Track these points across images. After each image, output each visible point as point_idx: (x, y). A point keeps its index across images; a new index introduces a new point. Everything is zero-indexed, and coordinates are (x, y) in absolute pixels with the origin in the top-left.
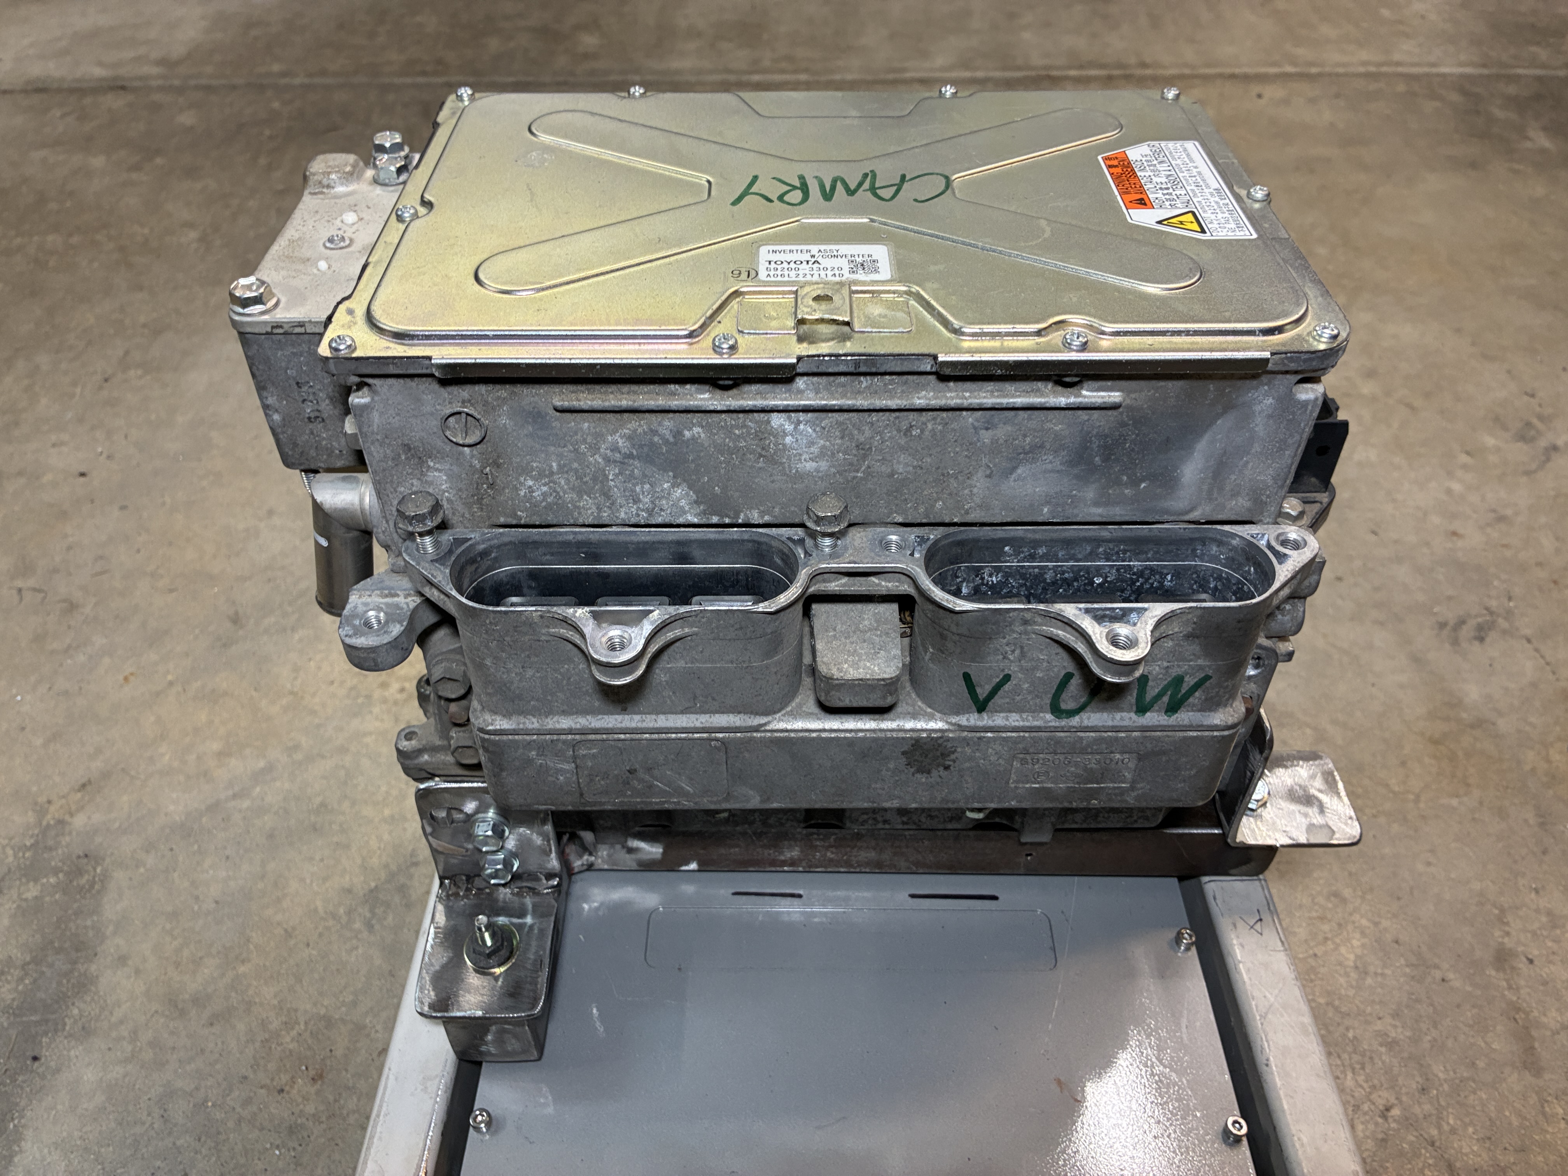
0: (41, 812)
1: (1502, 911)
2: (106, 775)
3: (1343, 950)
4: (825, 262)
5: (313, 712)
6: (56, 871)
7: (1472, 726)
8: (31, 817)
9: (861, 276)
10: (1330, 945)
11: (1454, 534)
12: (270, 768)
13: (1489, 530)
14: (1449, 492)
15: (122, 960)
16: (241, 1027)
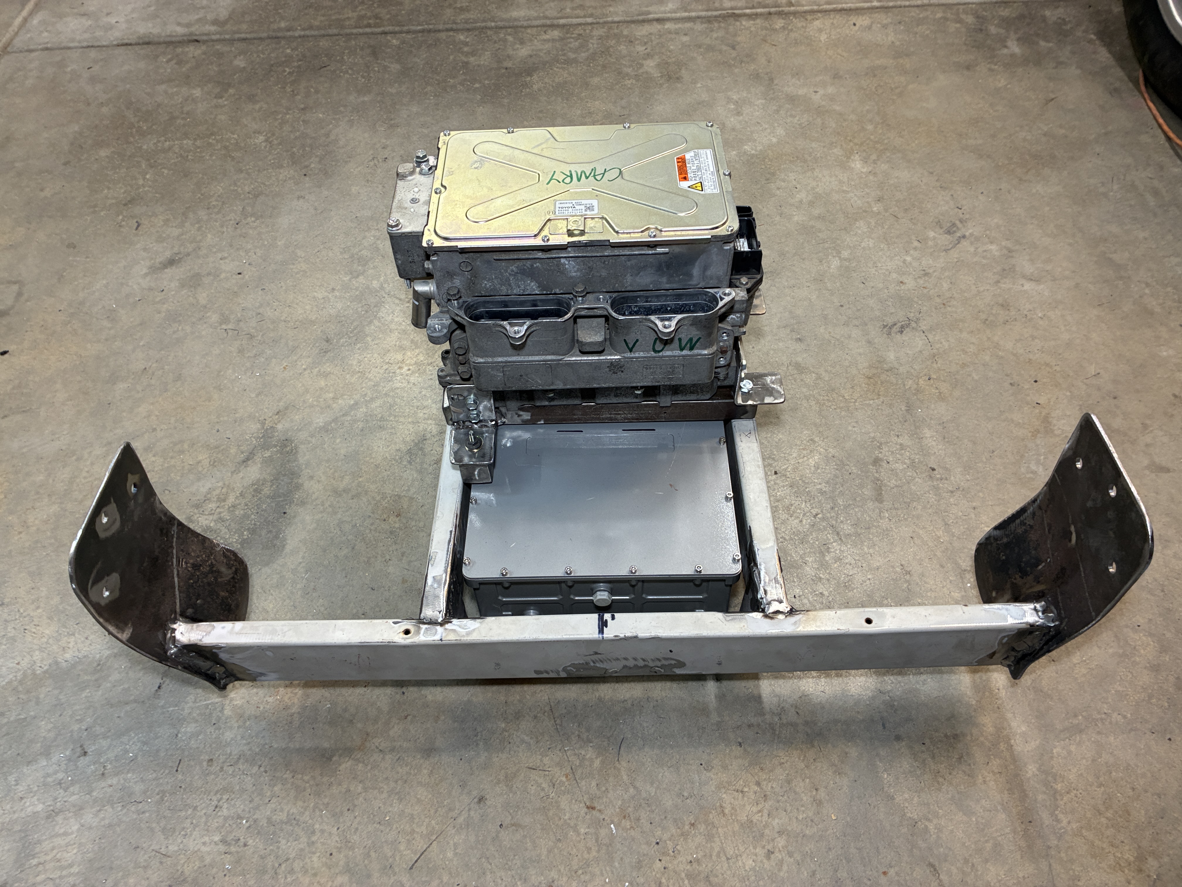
0: (263, 424)
1: (881, 444)
2: (287, 408)
3: (811, 460)
4: (577, 207)
5: (370, 380)
6: (275, 446)
7: (887, 371)
8: (259, 426)
9: (588, 212)
10: (805, 458)
11: (902, 282)
12: (356, 404)
13: (918, 280)
14: (904, 261)
15: (311, 478)
16: (365, 499)
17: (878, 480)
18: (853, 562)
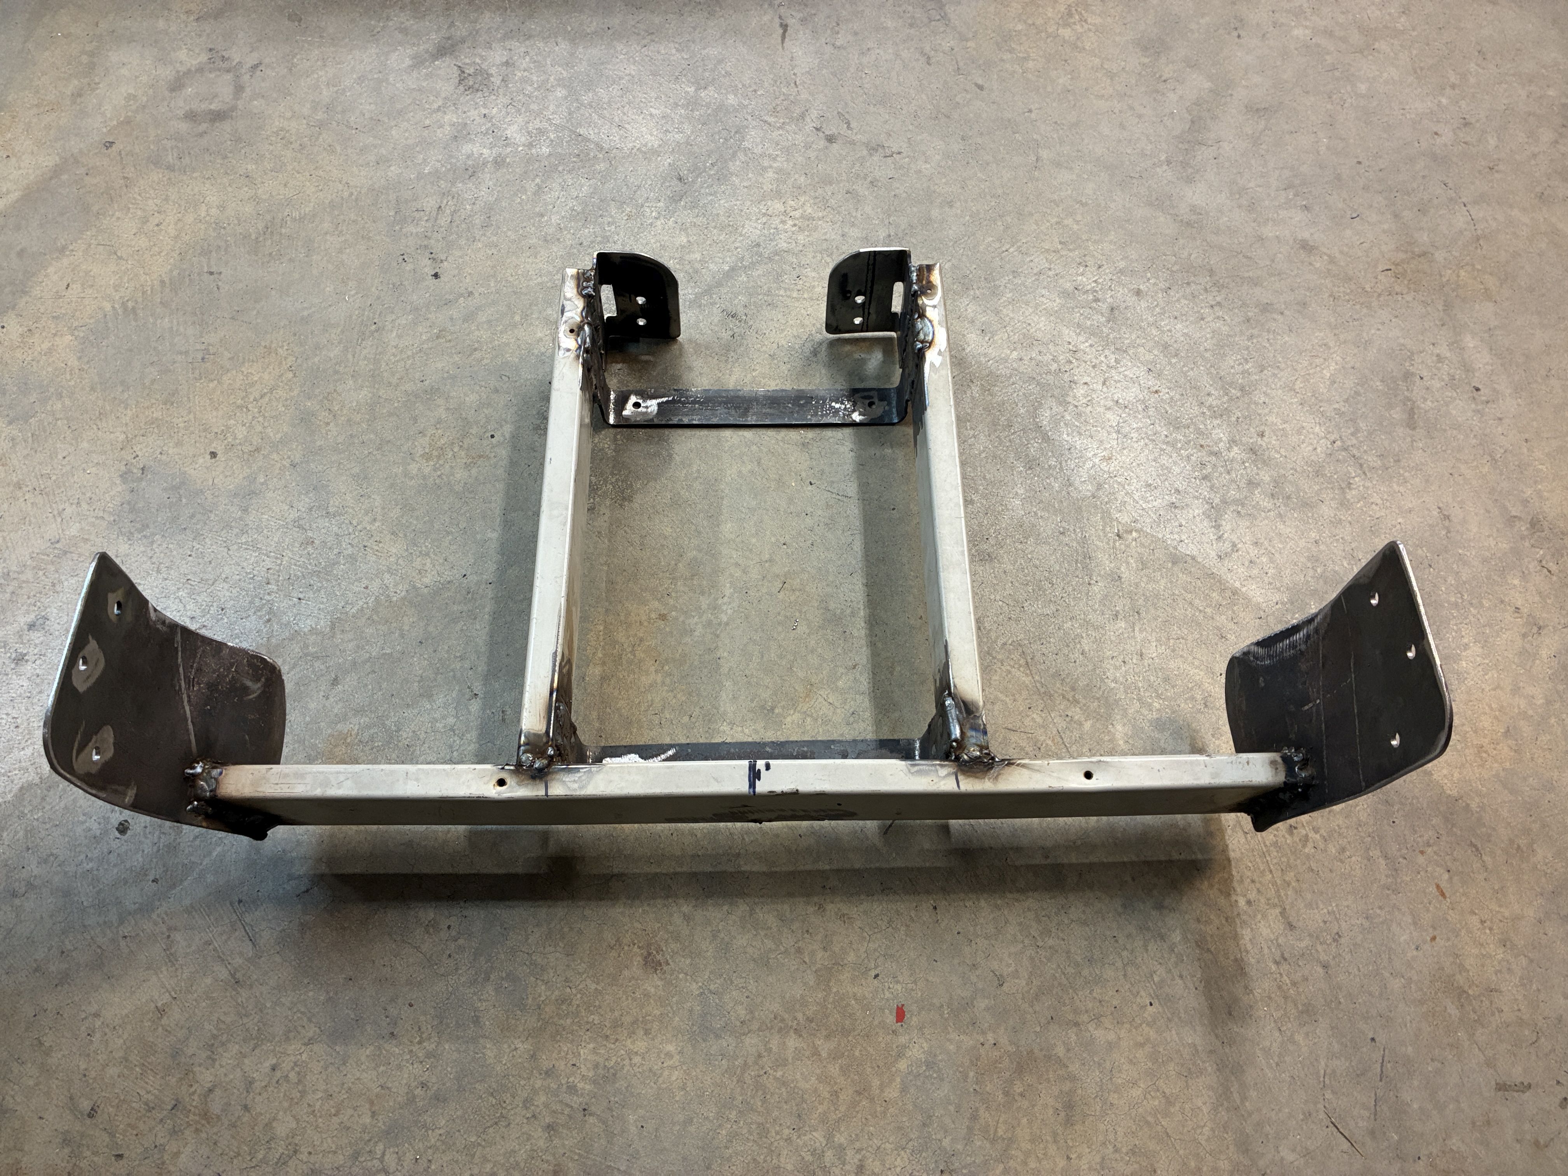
17: (1409, 400)
18: (1379, 501)
